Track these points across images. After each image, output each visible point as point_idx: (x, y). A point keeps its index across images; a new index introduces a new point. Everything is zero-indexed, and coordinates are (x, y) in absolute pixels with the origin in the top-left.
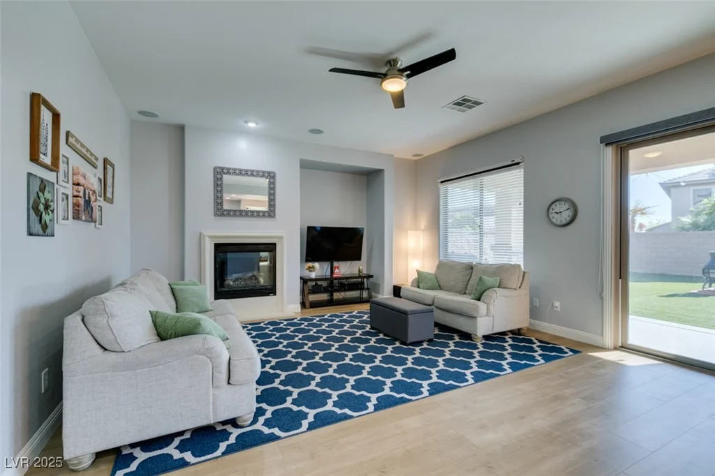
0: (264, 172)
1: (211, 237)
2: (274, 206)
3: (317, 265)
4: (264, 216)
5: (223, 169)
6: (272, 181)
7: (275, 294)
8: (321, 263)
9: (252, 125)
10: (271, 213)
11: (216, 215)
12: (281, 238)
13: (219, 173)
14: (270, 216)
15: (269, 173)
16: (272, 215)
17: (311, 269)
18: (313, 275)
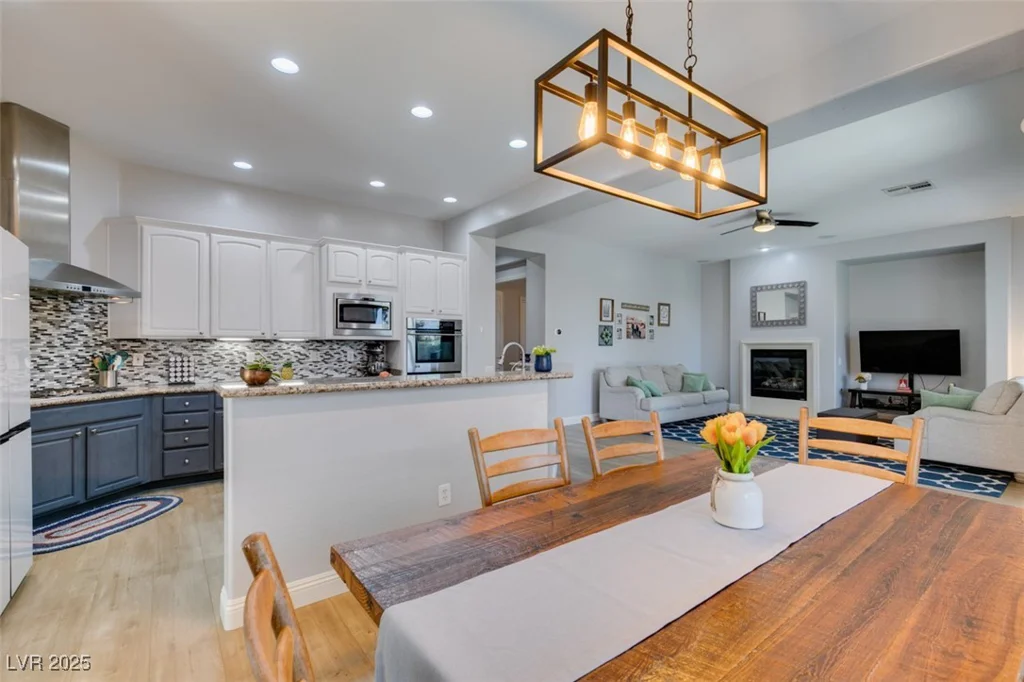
0: (794, 284)
1: (748, 345)
2: (804, 314)
3: (867, 376)
4: (794, 324)
5: (757, 287)
6: (802, 289)
7: (806, 399)
8: (875, 374)
9: (765, 250)
10: (801, 321)
11: (752, 326)
12: (811, 344)
13: (755, 290)
14: (800, 324)
15: (799, 283)
16: (802, 322)
17: (861, 380)
18: (864, 387)
